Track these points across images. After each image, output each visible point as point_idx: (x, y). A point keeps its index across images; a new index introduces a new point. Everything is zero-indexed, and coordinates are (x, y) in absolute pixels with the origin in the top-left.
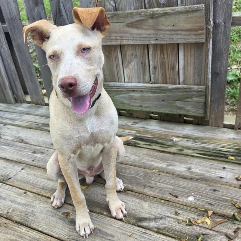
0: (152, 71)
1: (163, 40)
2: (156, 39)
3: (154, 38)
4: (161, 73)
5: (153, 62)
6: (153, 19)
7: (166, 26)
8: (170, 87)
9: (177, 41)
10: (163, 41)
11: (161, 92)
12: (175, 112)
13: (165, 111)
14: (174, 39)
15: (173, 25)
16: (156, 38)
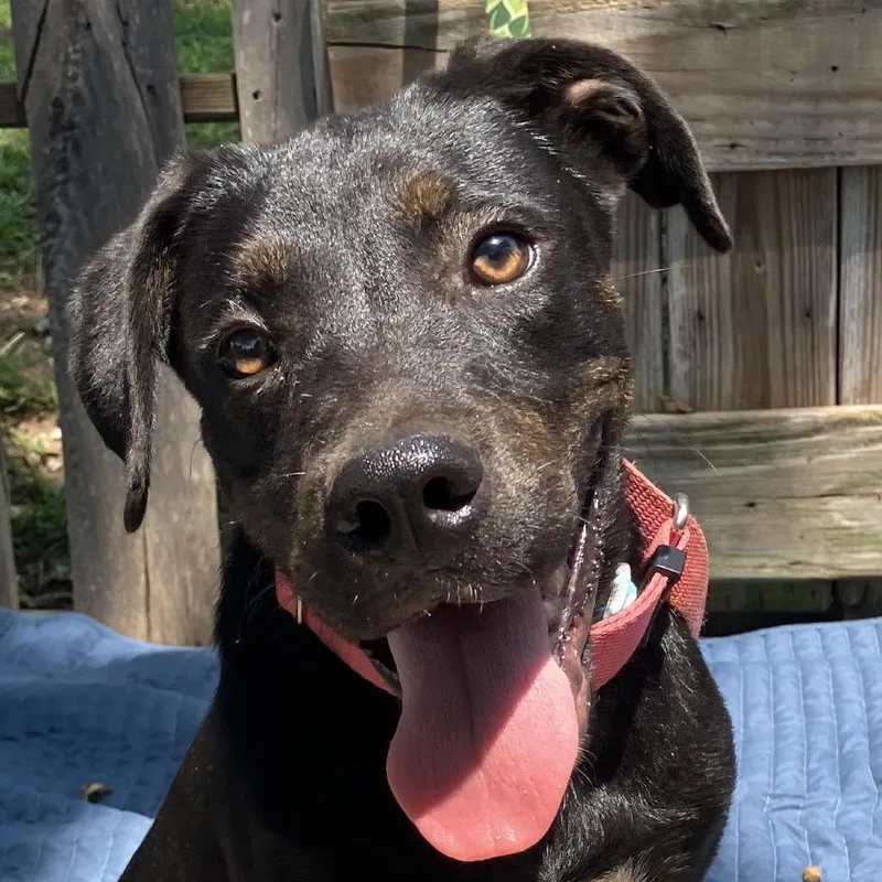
0: (682, 340)
1: (771, 146)
2: (733, 146)
3: (721, 136)
4: (735, 344)
5: (689, 282)
6: (720, 34)
7: (794, 72)
8: (800, 420)
9: (851, 154)
10: (771, 154)
11: (741, 454)
12: (824, 566)
13: (763, 566)
14: (834, 143)
15: (834, 69)
16: (730, 138)
